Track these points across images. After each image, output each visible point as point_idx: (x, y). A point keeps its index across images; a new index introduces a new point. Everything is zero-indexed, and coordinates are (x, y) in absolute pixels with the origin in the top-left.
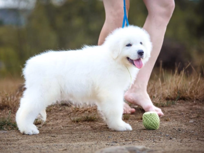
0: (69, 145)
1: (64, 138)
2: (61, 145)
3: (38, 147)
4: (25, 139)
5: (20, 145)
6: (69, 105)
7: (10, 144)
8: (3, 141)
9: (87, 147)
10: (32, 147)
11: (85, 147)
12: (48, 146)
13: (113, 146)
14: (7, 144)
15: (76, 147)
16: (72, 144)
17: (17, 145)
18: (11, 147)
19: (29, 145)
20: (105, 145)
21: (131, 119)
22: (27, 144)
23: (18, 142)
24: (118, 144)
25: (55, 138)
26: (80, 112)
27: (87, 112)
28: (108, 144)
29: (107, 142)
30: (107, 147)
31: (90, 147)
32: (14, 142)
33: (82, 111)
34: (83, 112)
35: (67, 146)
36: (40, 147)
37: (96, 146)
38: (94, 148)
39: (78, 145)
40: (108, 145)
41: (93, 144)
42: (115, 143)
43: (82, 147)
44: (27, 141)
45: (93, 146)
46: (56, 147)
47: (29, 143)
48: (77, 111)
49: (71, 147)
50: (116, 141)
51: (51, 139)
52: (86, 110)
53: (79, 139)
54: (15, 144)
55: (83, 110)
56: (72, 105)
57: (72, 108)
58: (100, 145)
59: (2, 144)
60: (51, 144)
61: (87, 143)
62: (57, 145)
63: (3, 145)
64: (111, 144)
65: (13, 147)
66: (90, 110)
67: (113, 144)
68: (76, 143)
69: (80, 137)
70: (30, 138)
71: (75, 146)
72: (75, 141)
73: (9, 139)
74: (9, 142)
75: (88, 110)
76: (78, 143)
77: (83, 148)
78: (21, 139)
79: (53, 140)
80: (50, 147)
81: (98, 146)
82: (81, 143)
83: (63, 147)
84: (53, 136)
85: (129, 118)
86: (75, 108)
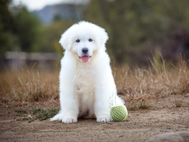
0: (125, 132)
1: (120, 125)
2: (118, 132)
3: (96, 134)
4: (84, 126)
5: (78, 132)
6: (124, 94)
7: (69, 131)
8: (63, 129)
9: (142, 133)
10: (90, 134)
11: (140, 134)
12: (105, 133)
13: (166, 132)
14: (67, 131)
15: (132, 134)
16: (127, 131)
17: (76, 132)
18: (70, 134)
19: (87, 132)
20: (159, 132)
21: (183, 107)
22: (85, 131)
23: (77, 129)
24: (171, 130)
25: (111, 125)
26: (135, 100)
27: (141, 101)
28: (162, 130)
29: (161, 128)
30: (161, 134)
31: (145, 133)
32: (73, 130)
33: (136, 99)
34: (138, 101)
35: (123, 133)
36: (98, 134)
37: (151, 133)
38: (148, 134)
39: (134, 132)
40: (162, 132)
41: (147, 131)
42: (169, 130)
43: (137, 133)
44: (85, 128)
45: (147, 132)
46: (113, 134)
47: (88, 130)
48: (132, 100)
49: (127, 133)
50: (169, 128)
51: (108, 126)
52: (140, 98)
53: (134, 126)
54: (74, 131)
55: (138, 98)
56: (127, 94)
57: (127, 97)
58: (154, 131)
59: (62, 131)
60: (108, 131)
61: (142, 130)
62: (113, 132)
63: (63, 133)
64: (165, 131)
65: (73, 134)
66: (144, 98)
67: (167, 130)
68: (131, 130)
69: (135, 125)
70: (88, 125)
71: (130, 132)
72: (130, 128)
73: (68, 126)
74: (68, 130)
75: (142, 99)
76: (134, 130)
77: (139, 134)
78: (80, 127)
79: (110, 128)
80: (107, 134)
81: (152, 133)
82: (136, 130)
83: (120, 133)
84: (109, 124)
85: (181, 105)
86: (130, 97)
